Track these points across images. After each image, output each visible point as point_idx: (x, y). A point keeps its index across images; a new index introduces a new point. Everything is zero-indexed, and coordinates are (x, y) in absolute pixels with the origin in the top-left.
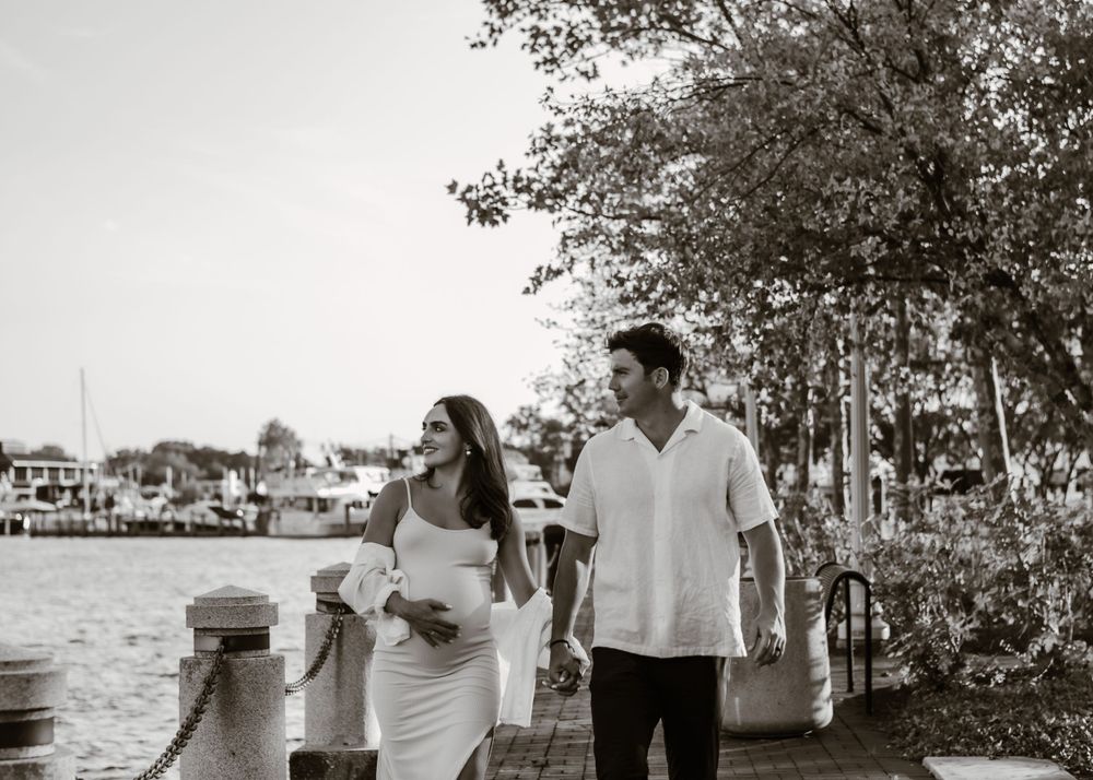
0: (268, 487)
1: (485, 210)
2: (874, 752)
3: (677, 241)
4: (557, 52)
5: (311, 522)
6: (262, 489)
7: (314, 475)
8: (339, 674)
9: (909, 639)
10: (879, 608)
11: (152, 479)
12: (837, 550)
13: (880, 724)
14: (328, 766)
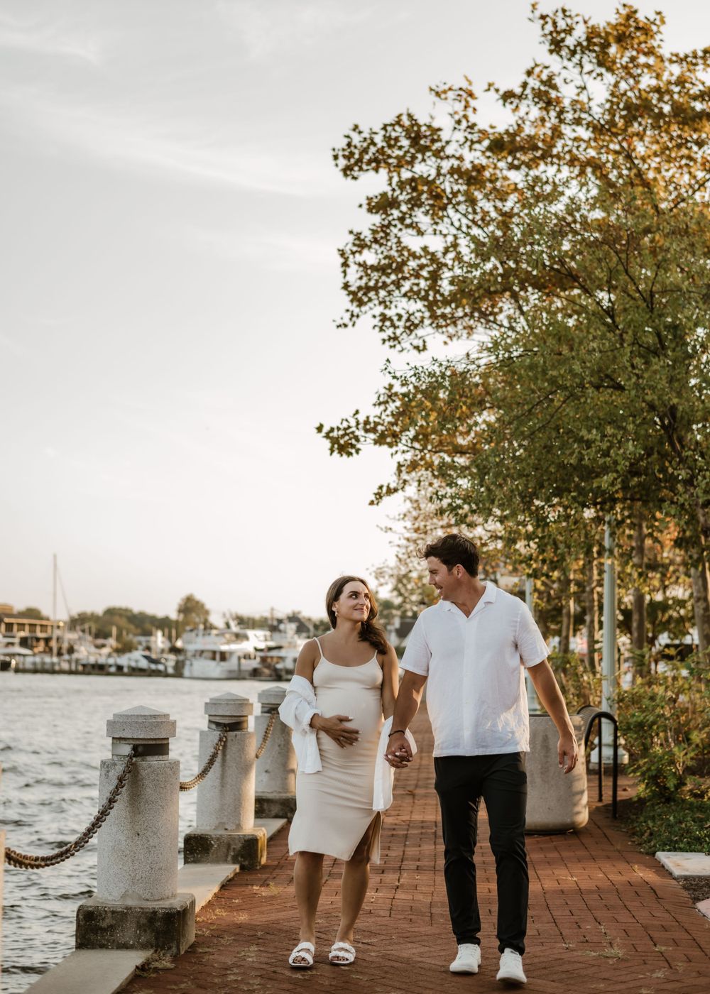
0: (183, 642)
1: (343, 444)
2: (619, 848)
3: (481, 470)
4: (398, 332)
5: (215, 668)
6: (179, 644)
7: (217, 635)
8: (223, 777)
9: (645, 763)
10: (622, 741)
11: (102, 634)
12: (591, 698)
13: (623, 826)
14: (213, 845)
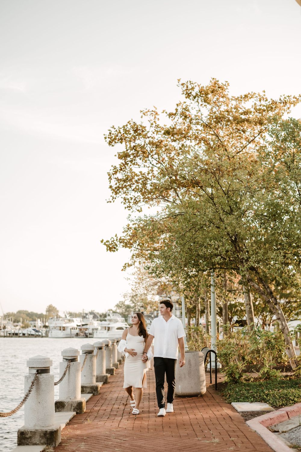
0: (49, 323)
1: (112, 248)
2: (218, 401)
3: (165, 257)
4: (131, 204)
5: (61, 333)
6: (47, 324)
7: (61, 320)
8: (69, 379)
9: (227, 369)
10: (219, 360)
11: (16, 321)
12: (207, 343)
13: (219, 393)
14: (66, 405)
